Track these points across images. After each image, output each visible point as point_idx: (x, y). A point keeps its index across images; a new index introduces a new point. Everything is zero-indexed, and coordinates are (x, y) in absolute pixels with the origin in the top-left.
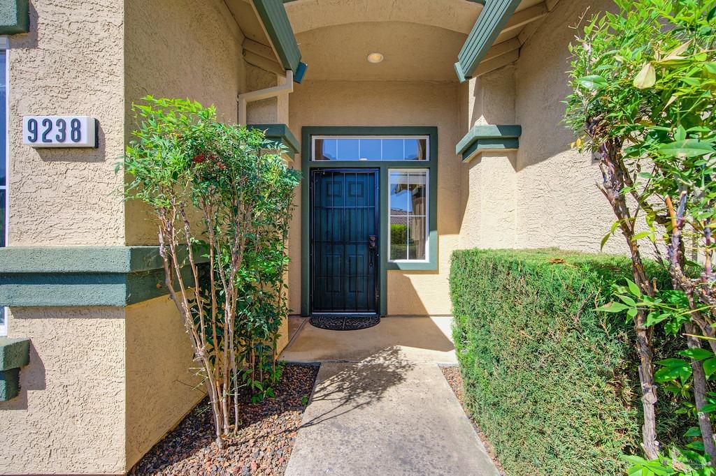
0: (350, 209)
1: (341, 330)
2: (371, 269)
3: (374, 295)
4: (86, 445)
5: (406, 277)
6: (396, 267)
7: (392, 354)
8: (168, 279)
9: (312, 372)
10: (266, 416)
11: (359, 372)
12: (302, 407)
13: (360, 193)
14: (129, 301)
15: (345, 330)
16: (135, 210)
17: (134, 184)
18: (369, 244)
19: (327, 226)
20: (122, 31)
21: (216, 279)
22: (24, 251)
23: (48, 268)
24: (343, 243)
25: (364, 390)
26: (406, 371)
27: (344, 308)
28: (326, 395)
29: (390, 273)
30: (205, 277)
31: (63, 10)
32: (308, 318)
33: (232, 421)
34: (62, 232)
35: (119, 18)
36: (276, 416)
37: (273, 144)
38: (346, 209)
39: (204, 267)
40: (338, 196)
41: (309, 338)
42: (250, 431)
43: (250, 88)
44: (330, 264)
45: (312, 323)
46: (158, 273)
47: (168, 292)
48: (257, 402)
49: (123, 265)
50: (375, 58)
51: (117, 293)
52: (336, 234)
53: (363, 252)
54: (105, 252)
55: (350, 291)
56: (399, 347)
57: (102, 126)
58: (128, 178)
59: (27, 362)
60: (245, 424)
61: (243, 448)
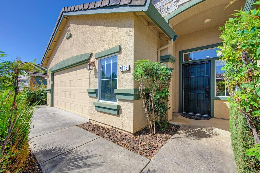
0: (198, 77)
1: (192, 119)
2: (207, 99)
3: (208, 109)
4: (127, 126)
5: (224, 103)
6: (219, 99)
7: (210, 129)
8: (141, 96)
9: (178, 128)
10: (162, 133)
11: (194, 131)
12: (172, 135)
13: (202, 71)
14: (134, 100)
15: (194, 119)
16: (135, 82)
17: (135, 77)
18: (206, 90)
19: (189, 83)
20: (133, 47)
21: (150, 97)
22: (120, 89)
23: (123, 93)
24: (195, 89)
25: (194, 136)
26: (214, 135)
27: (195, 112)
28: (180, 134)
29: (215, 101)
30: (147, 96)
31: (125, 46)
32: (181, 114)
33: (153, 130)
34: (124, 86)
35: (133, 45)
36: (165, 134)
37: (163, 64)
38: (196, 77)
39: (147, 94)
40: (193, 72)
41: (180, 119)
42: (158, 135)
43: (161, 46)
44: (189, 96)
45: (182, 115)
46: (139, 95)
47: (140, 99)
48: (160, 130)
49: (133, 93)
50: (207, 21)
51: (132, 98)
52: (192, 86)
53: (203, 92)
54: (130, 90)
55: (197, 107)
56: (214, 128)
57: (130, 66)
58: (134, 76)
59: (120, 109)
60: (157, 133)
61: (156, 137)
